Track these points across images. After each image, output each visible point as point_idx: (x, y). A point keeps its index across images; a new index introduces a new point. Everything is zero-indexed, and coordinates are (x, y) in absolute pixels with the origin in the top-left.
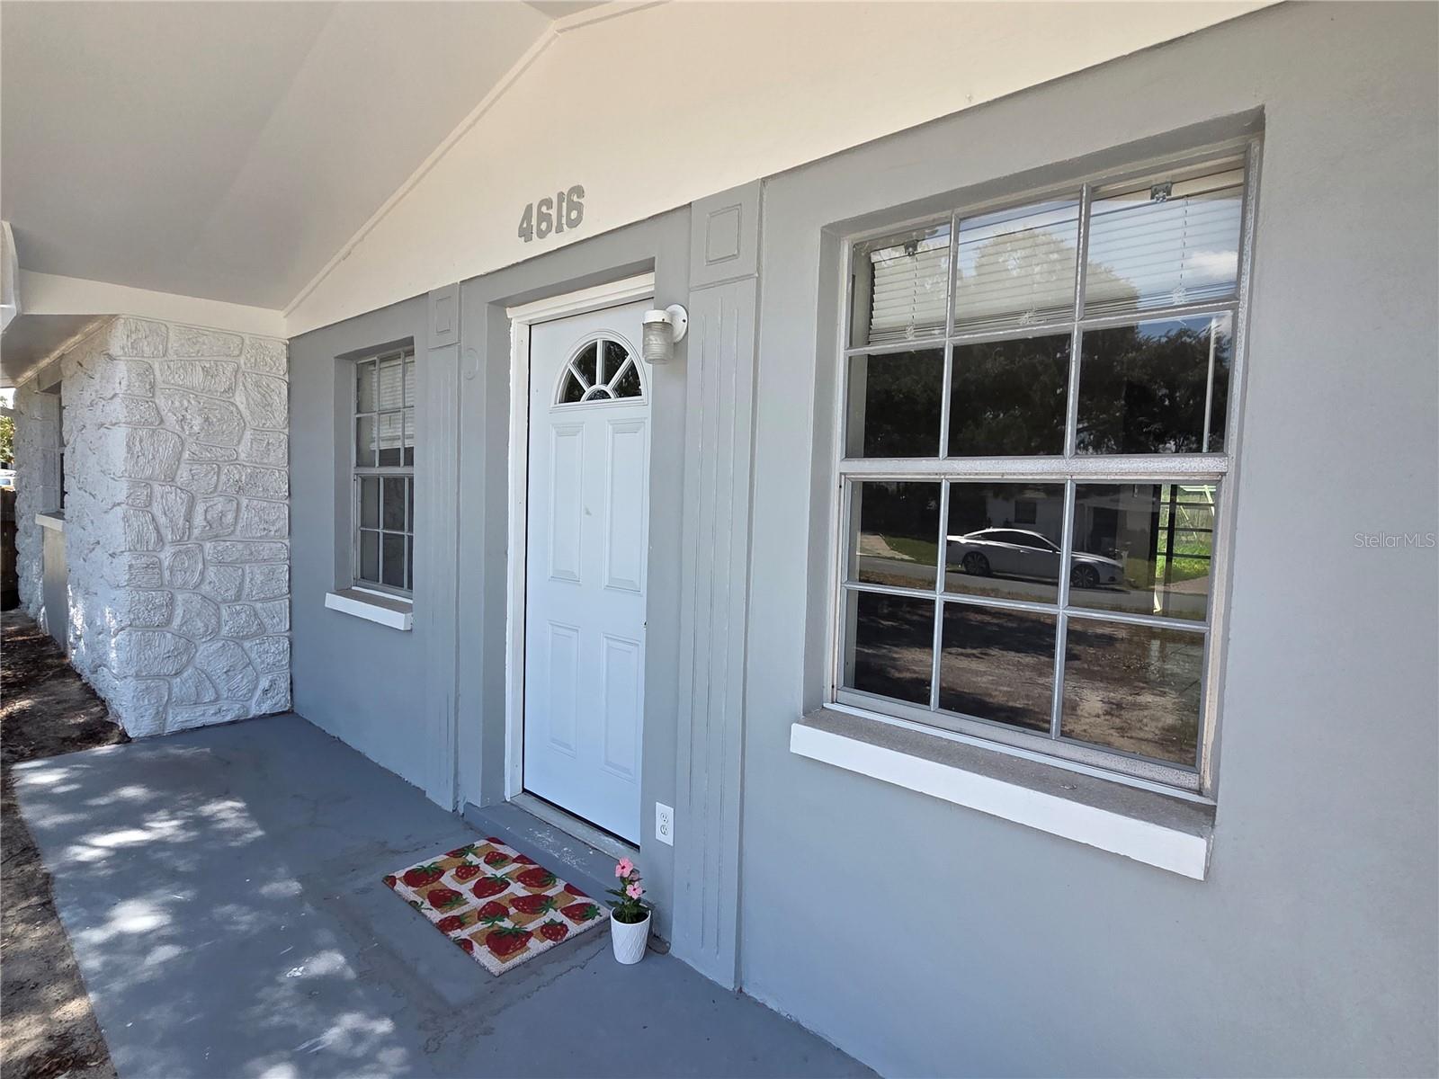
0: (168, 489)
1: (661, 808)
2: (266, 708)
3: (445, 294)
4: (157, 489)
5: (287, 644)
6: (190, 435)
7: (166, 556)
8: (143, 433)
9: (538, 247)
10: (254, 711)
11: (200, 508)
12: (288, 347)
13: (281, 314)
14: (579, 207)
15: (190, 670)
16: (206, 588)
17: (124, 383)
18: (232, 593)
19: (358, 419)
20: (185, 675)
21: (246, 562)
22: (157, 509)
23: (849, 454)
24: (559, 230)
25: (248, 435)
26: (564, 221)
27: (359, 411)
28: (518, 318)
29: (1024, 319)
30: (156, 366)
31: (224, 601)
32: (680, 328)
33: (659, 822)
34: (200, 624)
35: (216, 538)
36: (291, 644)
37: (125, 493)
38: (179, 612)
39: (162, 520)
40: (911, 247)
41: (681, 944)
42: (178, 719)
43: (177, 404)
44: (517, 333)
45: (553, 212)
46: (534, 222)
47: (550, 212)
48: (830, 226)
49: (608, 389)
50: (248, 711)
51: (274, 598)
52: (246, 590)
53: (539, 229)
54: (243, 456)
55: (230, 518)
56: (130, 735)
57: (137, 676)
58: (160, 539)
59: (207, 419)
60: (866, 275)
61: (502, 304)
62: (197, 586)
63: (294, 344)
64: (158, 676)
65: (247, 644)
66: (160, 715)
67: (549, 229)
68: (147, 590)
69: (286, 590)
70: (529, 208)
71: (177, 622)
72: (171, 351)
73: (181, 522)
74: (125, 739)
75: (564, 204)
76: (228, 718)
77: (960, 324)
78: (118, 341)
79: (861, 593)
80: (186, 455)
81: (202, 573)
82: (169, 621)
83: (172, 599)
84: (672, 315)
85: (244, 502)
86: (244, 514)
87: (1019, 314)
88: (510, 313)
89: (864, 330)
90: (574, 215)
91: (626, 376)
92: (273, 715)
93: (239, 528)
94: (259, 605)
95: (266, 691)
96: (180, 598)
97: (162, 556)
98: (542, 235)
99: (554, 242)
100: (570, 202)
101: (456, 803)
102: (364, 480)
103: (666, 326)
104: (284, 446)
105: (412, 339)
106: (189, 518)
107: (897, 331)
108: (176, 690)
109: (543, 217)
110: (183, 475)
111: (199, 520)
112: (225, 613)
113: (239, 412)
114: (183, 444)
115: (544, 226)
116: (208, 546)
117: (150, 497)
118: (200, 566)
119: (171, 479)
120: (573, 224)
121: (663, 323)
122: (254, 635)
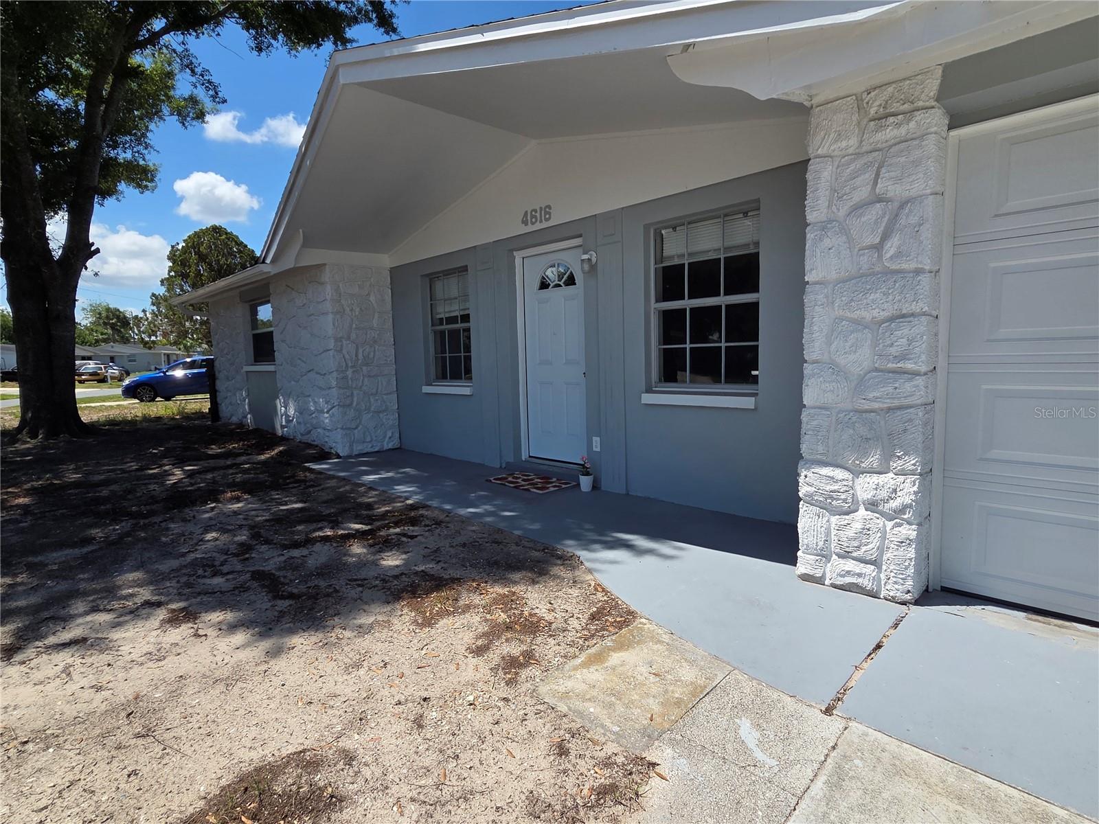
0: (348, 342)
1: (595, 439)
2: (390, 446)
3: (485, 247)
4: (344, 342)
5: (397, 416)
6: (355, 316)
7: (349, 373)
8: (338, 316)
9: (531, 228)
10: (386, 447)
11: (361, 351)
12: (390, 272)
13: (386, 256)
14: (550, 214)
15: (361, 426)
16: (364, 388)
17: (330, 294)
18: (374, 391)
19: (431, 304)
20: (359, 428)
21: (379, 376)
22: (344, 352)
23: (657, 301)
24: (541, 222)
25: (376, 315)
26: (543, 218)
27: (431, 300)
28: (518, 256)
29: (710, 254)
30: (341, 285)
31: (372, 394)
32: (594, 260)
33: (594, 444)
34: (364, 406)
35: (367, 365)
36: (399, 415)
37: (333, 344)
38: (355, 399)
39: (347, 357)
40: (674, 229)
41: (605, 485)
42: (358, 449)
43: (349, 302)
44: (518, 261)
45: (538, 215)
46: (529, 218)
47: (537, 214)
48: (646, 225)
49: (561, 283)
50: (383, 447)
51: (390, 393)
52: (379, 390)
53: (531, 221)
54: (375, 325)
55: (371, 356)
56: (341, 455)
57: (342, 428)
58: (347, 365)
59: (361, 309)
60: (660, 239)
61: (512, 250)
62: (361, 387)
63: (393, 271)
64: (349, 429)
65: (381, 415)
66: (351, 446)
67: (536, 221)
68: (343, 389)
69: (395, 390)
70: (526, 212)
71: (355, 404)
72: (346, 279)
73: (354, 356)
74: (338, 456)
75: (543, 212)
76: (376, 450)
77: (690, 255)
78: (326, 276)
79: (664, 349)
80: (354, 326)
81: (363, 382)
82: (352, 403)
83: (352, 393)
84: (591, 255)
85: (377, 347)
86: (377, 353)
87: (710, 251)
88: (515, 253)
89: (660, 258)
90: (547, 216)
91: (568, 277)
92: (393, 449)
93: (375, 359)
94: (385, 397)
95: (390, 438)
96: (355, 392)
97: (348, 373)
98: (533, 223)
99: (538, 226)
100: (545, 211)
101: (501, 464)
102: (435, 332)
103: (589, 260)
104: (391, 319)
105: (467, 266)
106: (357, 355)
107: (672, 257)
108: (356, 435)
109: (532, 217)
110: (353, 336)
111: (360, 356)
112: (372, 400)
113: (373, 305)
114: (352, 321)
115: (534, 220)
116: (364, 368)
117: (342, 346)
118: (362, 378)
119: (349, 338)
120: (547, 220)
121: (588, 259)
122: (384, 411)
